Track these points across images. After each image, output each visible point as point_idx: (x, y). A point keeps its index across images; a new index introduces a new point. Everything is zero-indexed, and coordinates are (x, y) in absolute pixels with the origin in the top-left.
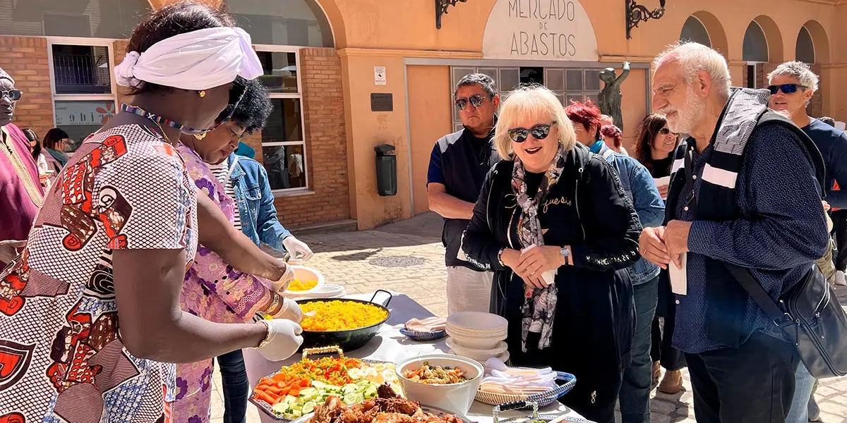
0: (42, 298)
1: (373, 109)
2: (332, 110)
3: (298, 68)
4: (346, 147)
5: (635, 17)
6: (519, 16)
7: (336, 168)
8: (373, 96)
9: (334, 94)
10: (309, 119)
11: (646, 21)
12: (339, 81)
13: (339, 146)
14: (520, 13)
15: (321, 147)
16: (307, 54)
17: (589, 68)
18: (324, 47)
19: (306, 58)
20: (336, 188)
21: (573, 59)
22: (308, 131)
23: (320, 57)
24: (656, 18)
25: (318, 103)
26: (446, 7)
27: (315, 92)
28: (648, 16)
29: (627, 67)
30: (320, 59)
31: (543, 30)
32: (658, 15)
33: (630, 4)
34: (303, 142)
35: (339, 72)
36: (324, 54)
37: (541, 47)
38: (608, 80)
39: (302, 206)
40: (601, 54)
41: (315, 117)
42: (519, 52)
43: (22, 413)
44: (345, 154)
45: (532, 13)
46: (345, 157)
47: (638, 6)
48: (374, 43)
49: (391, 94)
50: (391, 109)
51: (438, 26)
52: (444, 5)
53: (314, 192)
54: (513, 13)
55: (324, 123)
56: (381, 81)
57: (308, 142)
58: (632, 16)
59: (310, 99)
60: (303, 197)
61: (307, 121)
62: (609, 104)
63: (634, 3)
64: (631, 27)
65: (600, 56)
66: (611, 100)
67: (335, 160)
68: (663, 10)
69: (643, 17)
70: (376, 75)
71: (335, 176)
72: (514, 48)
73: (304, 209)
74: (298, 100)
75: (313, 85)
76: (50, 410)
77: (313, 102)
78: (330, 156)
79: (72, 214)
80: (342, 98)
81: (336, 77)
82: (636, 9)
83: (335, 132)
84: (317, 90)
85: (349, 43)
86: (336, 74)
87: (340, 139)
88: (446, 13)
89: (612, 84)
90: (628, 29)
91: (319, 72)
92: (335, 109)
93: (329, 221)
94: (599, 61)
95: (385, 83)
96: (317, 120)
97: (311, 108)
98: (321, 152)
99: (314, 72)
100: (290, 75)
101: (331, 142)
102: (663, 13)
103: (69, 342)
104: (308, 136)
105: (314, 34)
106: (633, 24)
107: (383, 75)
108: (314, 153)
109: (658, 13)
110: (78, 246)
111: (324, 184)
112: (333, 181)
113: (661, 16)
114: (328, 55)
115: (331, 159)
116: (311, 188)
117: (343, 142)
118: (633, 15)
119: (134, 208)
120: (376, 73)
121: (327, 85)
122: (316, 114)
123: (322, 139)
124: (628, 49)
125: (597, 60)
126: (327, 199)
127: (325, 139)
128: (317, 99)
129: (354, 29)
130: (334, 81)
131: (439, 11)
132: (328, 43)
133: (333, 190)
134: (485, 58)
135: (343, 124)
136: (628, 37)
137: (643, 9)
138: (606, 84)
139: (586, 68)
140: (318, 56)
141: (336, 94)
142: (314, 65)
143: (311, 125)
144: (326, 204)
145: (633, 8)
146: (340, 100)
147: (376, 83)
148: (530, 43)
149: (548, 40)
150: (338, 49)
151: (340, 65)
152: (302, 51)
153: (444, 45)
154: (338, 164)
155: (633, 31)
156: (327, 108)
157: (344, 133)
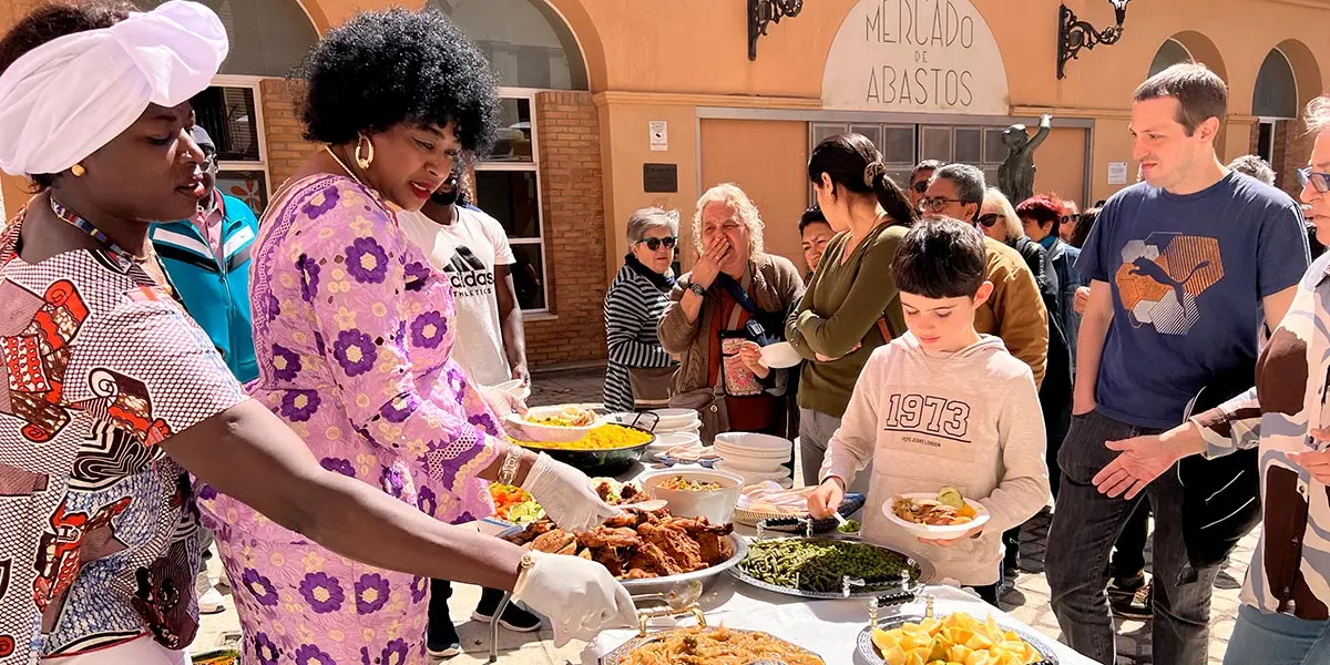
0: (15, 498)
1: (646, 190)
2: (584, 191)
3: (533, 125)
4: (605, 247)
5: (1073, 42)
6: (882, 40)
7: (589, 281)
8: (648, 168)
9: (586, 165)
10: (549, 203)
11: (1091, 48)
12: (595, 144)
13: (595, 248)
14: (885, 34)
15: (568, 248)
16: (547, 101)
17: (993, 126)
18: (573, 89)
19: (546, 107)
20: (588, 311)
21: (969, 111)
22: (547, 222)
23: (567, 105)
24: (1108, 43)
25: (564, 179)
26: (764, 25)
27: (559, 162)
28: (1094, 40)
29: (1046, 123)
30: (567, 108)
31: (920, 64)
32: (1112, 39)
33: (1067, 20)
34: (540, 240)
35: (595, 130)
36: (572, 101)
37: (917, 92)
38: (1016, 144)
39: (539, 338)
40: (1013, 103)
41: (559, 200)
42: (881, 101)
43: (11, 634)
44: (604, 259)
45: (904, 36)
46: (603, 263)
47: (1081, 24)
48: (651, 83)
49: (675, 166)
50: (674, 190)
51: (752, 55)
52: (762, 22)
53: (556, 317)
54: (873, 34)
55: (573, 211)
56: (660, 145)
57: (548, 240)
58: (1068, 40)
59: (551, 172)
60: (542, 324)
61: (546, 207)
62: (1014, 183)
63: (1073, 18)
64: (1066, 59)
65: (1011, 107)
66: (1019, 176)
67: (589, 269)
68: (1120, 30)
69: (1086, 43)
70: (653, 134)
71: (588, 294)
72: (873, 93)
73: (542, 341)
74: (533, 174)
75: (555, 150)
76: (36, 632)
77: (554, 176)
78: (581, 261)
79: (29, 402)
80: (599, 171)
81: (592, 137)
82: (1077, 28)
83: (589, 225)
84: (563, 158)
85: (610, 82)
86: (591, 133)
87: (597, 235)
88: (765, 34)
89: (1021, 151)
90: (1061, 63)
91: (565, 129)
92: (589, 189)
93: (580, 360)
94: (1009, 115)
95: (665, 148)
96: (562, 207)
97: (552, 185)
98: (569, 255)
99: (557, 129)
100: (522, 135)
101: (581, 241)
102: (1119, 35)
103: (53, 552)
104: (548, 232)
105: (559, 70)
106: (1069, 54)
107: (664, 134)
108: (558, 256)
109: (1112, 35)
110: (46, 437)
111: (571, 304)
112: (585, 300)
113: (1116, 39)
114: (578, 103)
115: (582, 266)
116: (553, 311)
117: (601, 241)
118: (1071, 37)
119: (146, 382)
120: (651, 131)
121: (576, 151)
122: (561, 196)
123: (569, 235)
124: (1059, 96)
125: (1006, 113)
126: (576, 327)
127: (574, 234)
128: (561, 172)
129: (619, 63)
130: (588, 144)
131: (754, 30)
132: (579, 83)
133: (584, 314)
134: (825, 107)
135: (601, 212)
136: (1060, 75)
137: (1088, 27)
138: (1012, 151)
139: (986, 126)
140: (563, 104)
141: (592, 165)
142: (557, 119)
143: (553, 213)
144: (575, 334)
145: (1070, 27)
146: (596, 176)
147: (653, 148)
148: (897, 86)
149: (928, 80)
150: (594, 92)
151: (596, 118)
152: (539, 97)
153: (759, 87)
154: (593, 274)
155: (1070, 64)
156: (576, 186)
157: (602, 227)
